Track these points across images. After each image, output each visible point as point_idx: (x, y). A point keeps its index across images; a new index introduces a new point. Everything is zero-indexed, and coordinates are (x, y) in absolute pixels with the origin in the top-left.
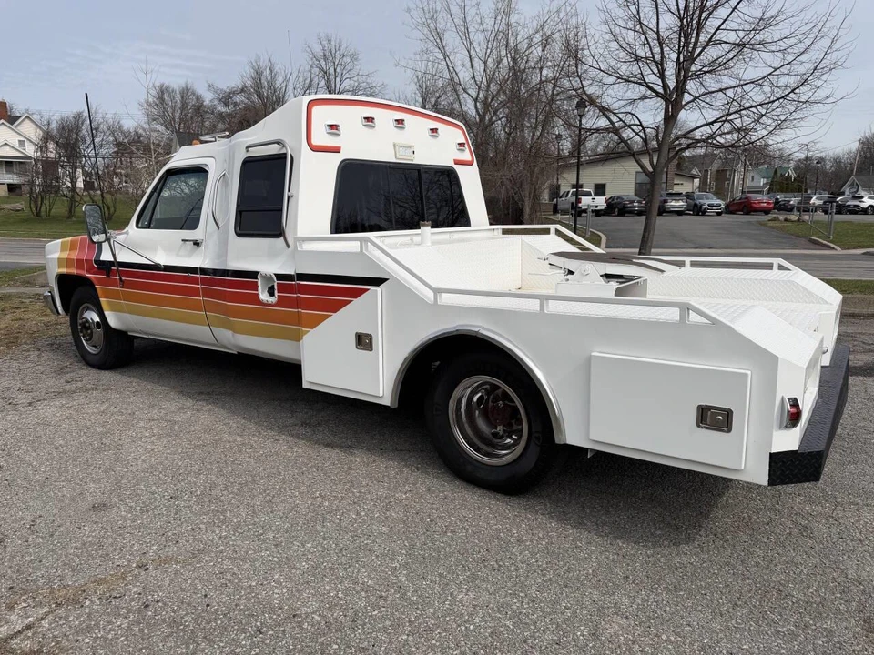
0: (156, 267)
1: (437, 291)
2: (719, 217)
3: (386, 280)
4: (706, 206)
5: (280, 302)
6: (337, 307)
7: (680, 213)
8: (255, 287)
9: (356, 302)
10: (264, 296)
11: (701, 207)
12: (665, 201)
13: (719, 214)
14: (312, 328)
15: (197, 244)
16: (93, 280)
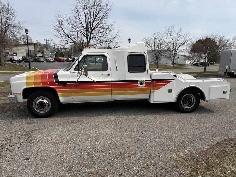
0: (94, 82)
1: (185, 80)
2: (52, 63)
3: (175, 79)
4: (49, 60)
5: (146, 86)
6: (164, 85)
7: (43, 62)
8: (137, 83)
9: (169, 84)
10: (139, 85)
11: (48, 60)
12: (39, 58)
13: (53, 62)
14: (157, 90)
15: (109, 75)
16: (55, 88)
